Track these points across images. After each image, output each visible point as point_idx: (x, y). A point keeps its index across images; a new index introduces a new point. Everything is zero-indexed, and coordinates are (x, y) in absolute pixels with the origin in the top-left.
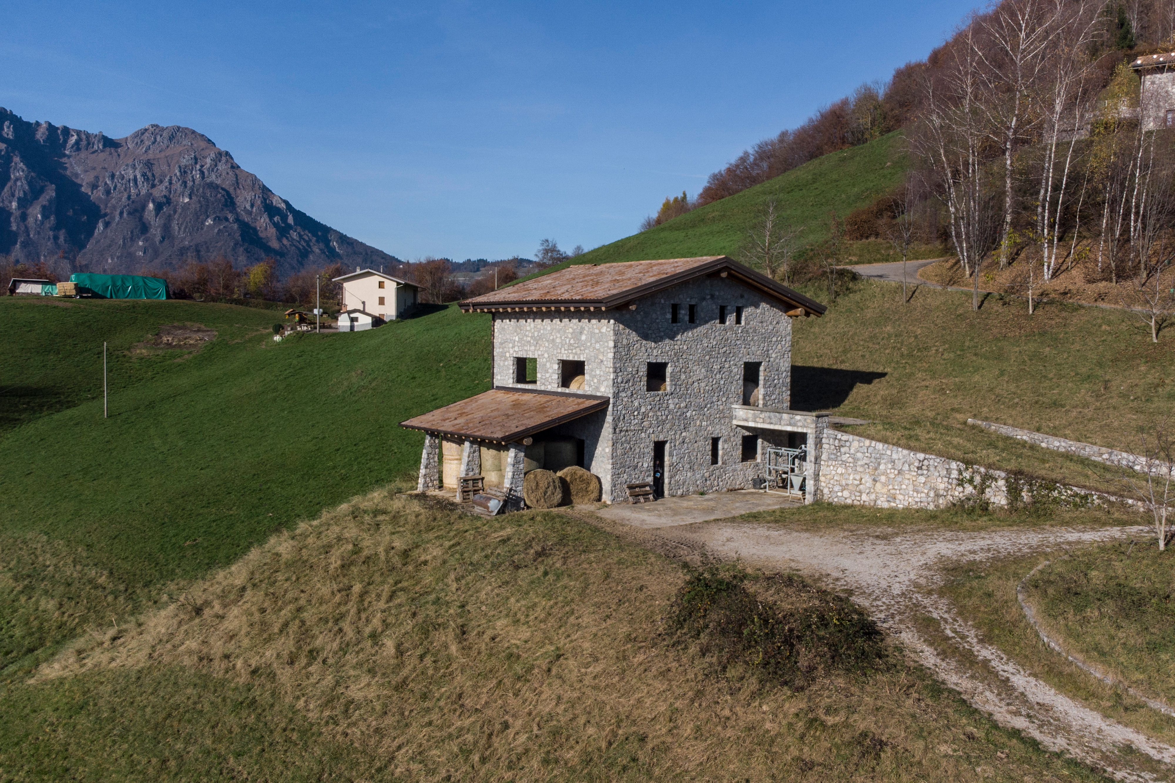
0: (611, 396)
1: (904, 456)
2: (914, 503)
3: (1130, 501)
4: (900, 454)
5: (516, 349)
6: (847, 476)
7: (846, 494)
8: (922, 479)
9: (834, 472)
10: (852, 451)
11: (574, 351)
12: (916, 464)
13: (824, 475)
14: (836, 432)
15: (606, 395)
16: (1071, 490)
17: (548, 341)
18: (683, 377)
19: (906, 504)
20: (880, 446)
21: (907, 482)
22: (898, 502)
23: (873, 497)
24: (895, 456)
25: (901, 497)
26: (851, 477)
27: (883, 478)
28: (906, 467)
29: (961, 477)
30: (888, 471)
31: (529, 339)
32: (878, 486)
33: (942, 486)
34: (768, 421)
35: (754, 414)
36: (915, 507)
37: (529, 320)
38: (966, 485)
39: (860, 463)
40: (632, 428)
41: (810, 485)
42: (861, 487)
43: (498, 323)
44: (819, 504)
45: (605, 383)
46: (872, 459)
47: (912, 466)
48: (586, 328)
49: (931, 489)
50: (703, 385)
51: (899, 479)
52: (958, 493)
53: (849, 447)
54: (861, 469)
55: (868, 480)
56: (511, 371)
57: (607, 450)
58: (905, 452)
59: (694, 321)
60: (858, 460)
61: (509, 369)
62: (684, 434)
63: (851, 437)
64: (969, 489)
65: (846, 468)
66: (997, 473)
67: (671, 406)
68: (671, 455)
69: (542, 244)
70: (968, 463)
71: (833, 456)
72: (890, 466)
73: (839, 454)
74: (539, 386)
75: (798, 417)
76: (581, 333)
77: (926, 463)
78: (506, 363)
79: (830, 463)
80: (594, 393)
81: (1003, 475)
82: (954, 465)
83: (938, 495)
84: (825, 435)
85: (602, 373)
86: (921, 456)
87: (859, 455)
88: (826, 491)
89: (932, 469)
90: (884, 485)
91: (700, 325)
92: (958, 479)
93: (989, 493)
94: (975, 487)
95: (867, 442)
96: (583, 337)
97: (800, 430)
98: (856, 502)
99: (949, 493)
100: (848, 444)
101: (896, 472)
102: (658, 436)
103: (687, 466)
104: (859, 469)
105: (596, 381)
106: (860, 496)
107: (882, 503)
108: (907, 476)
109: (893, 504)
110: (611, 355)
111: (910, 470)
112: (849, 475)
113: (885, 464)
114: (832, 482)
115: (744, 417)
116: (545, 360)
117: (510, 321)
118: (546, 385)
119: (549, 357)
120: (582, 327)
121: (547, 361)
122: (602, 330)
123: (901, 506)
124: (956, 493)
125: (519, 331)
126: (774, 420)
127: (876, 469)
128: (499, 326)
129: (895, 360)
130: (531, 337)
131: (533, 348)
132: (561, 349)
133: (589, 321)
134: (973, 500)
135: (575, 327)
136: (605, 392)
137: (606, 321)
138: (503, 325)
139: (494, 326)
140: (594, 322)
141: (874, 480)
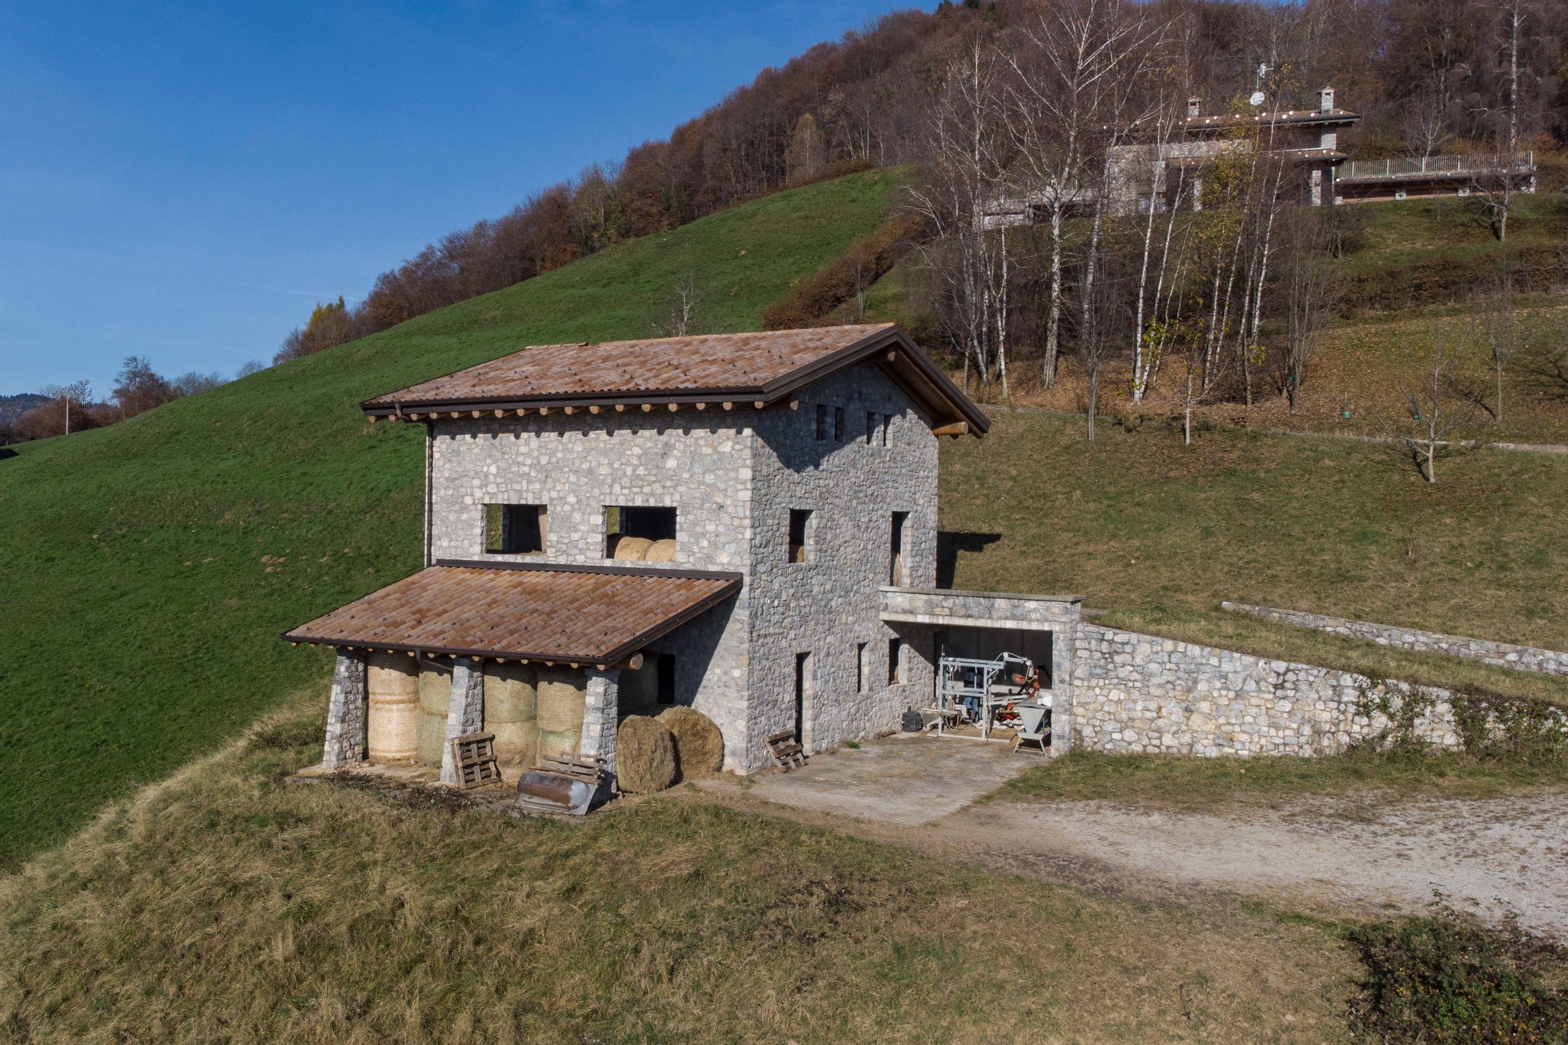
0: (745, 570)
1: (1245, 668)
2: (1271, 747)
4: (1233, 663)
5: (492, 488)
6: (1131, 705)
7: (1129, 735)
8: (1287, 706)
9: (1102, 699)
10: (1138, 660)
11: (647, 489)
12: (1272, 679)
14: (1103, 630)
15: (732, 569)
17: (576, 472)
18: (829, 536)
19: (1256, 748)
20: (1195, 650)
21: (1254, 710)
22: (1238, 745)
23: (1186, 738)
24: (1226, 667)
25: (1244, 737)
26: (1139, 706)
27: (1205, 707)
28: (1251, 686)
29: (1363, 700)
30: (1216, 694)
31: (526, 469)
32: (1196, 719)
33: (1326, 716)
34: (963, 612)
35: (930, 603)
36: (1274, 753)
37: (524, 435)
38: (1376, 713)
39: (1154, 681)
40: (772, 630)
41: (1060, 724)
42: (1161, 722)
43: (442, 444)
44: (1077, 755)
45: (732, 548)
46: (1181, 674)
47: (1262, 683)
48: (680, 446)
49: (1303, 722)
50: (850, 550)
51: (1239, 706)
52: (1359, 728)
53: (1132, 654)
54: (1159, 692)
55: (1173, 712)
56: (479, 531)
57: (737, 673)
58: (1248, 659)
59: (841, 438)
60: (1152, 675)
61: (472, 526)
62: (829, 639)
63: (1134, 637)
64: (1380, 721)
65: (1128, 690)
66: (1434, 691)
67: (816, 589)
68: (815, 678)
70: (1375, 676)
71: (1099, 671)
72: (1218, 685)
73: (1111, 666)
74: (550, 556)
75: (1032, 605)
76: (664, 455)
77: (1291, 676)
78: (465, 516)
79: (1093, 682)
80: (699, 567)
81: (1446, 694)
82: (1347, 679)
83: (1318, 732)
84: (1080, 635)
85: (721, 529)
86: (1281, 666)
87: (1153, 667)
88: (1087, 731)
89: (1304, 687)
90: (1208, 717)
91: (848, 443)
92: (1358, 704)
93: (1421, 727)
94: (1391, 717)
95: (1169, 645)
96: (671, 463)
97: (1034, 626)
98: (1150, 749)
99: (1342, 727)
100: (1128, 648)
101: (1232, 694)
102: (800, 644)
103: (833, 696)
104: (1153, 691)
105: (705, 543)
106: (1160, 738)
107: (1208, 749)
108: (1255, 701)
109: (1227, 750)
110: (746, 495)
111: (1259, 690)
112: (1135, 701)
113: (1208, 681)
114: (1099, 715)
115: (907, 606)
116: (567, 508)
117: (474, 437)
118: (569, 555)
119: (579, 501)
120: (666, 444)
121: (573, 510)
122: (721, 449)
123: (1244, 753)
124: (1356, 728)
125: (499, 455)
126: (975, 611)
127: (1189, 691)
128: (444, 446)
129: (1002, 514)
130: (530, 466)
131: (537, 486)
132: (611, 486)
133: (686, 433)
134: (1390, 738)
135: (649, 444)
136: (730, 564)
137: (733, 431)
138: (455, 444)
139: (431, 447)
140: (699, 433)
141: (1187, 710)
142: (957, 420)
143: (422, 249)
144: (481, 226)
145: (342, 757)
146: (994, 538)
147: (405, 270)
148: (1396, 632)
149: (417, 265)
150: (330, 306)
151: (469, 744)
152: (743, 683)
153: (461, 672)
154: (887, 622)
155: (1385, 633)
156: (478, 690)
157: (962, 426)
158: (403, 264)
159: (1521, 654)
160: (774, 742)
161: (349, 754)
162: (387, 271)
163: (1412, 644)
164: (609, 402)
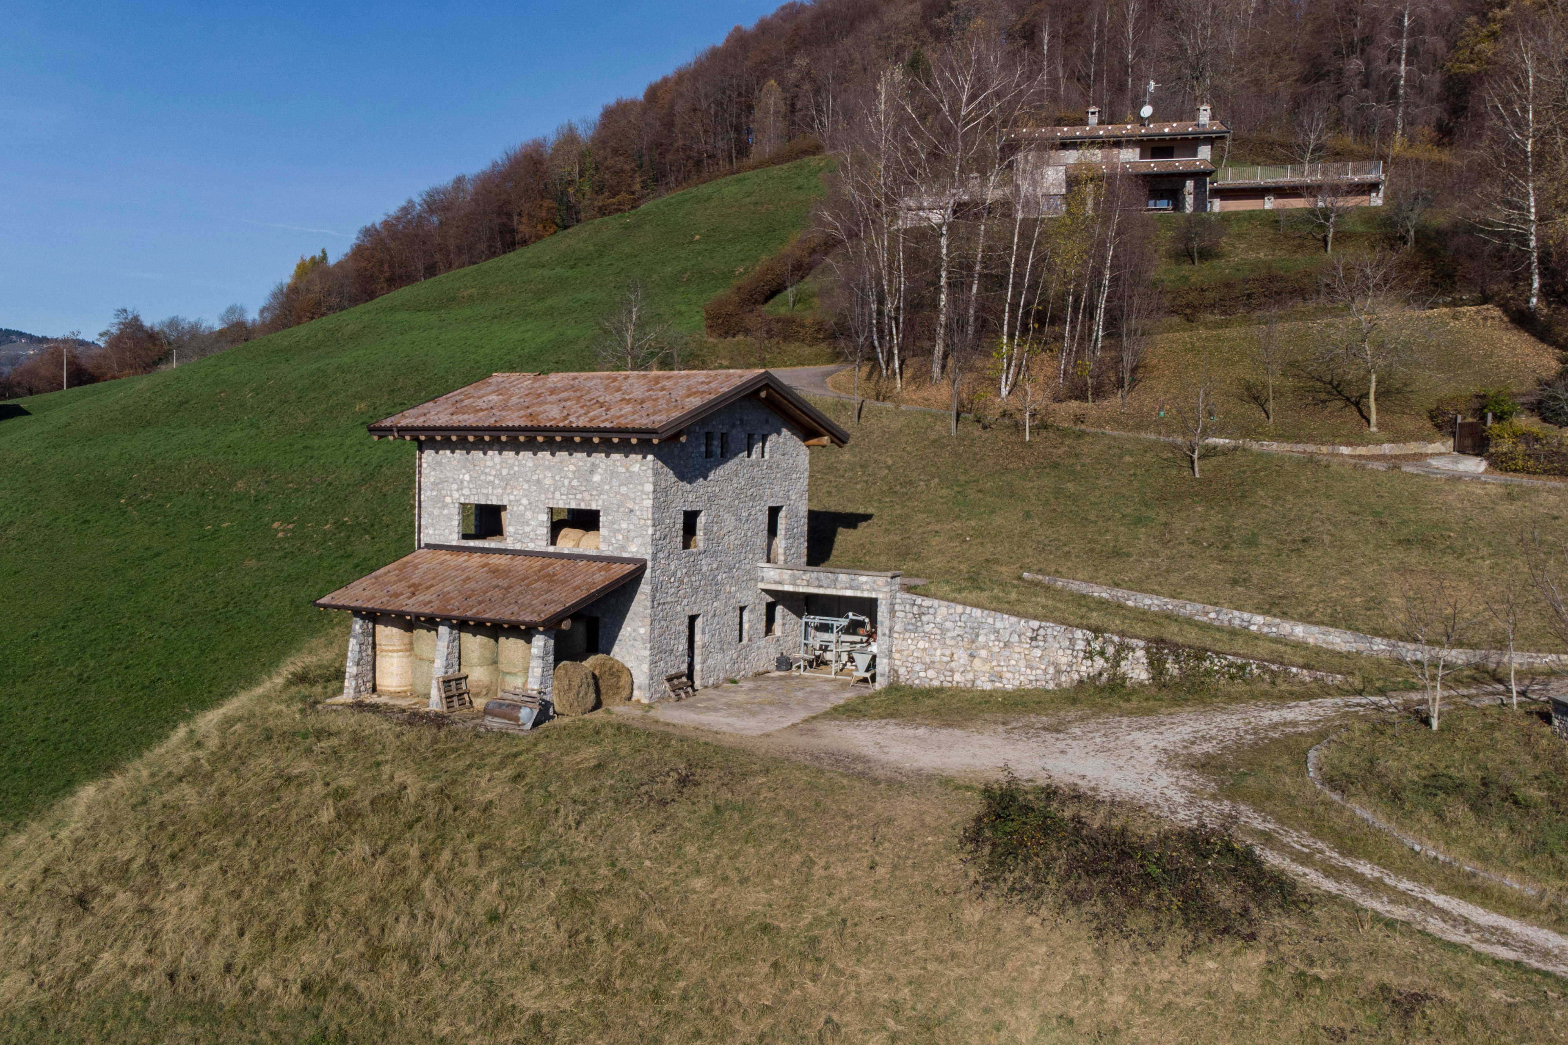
0: (648, 557)
1: (1012, 625)
2: (1027, 682)
3: (1294, 670)
4: (1004, 622)
5: (466, 492)
6: (932, 652)
7: (931, 673)
8: (1038, 653)
9: (913, 647)
10: (938, 620)
11: (579, 496)
12: (1029, 634)
13: (900, 651)
14: (914, 597)
15: (639, 556)
16: (1226, 659)
17: (528, 482)
18: (715, 529)
19: (1017, 683)
20: (977, 612)
21: (1016, 656)
22: (1005, 681)
23: (970, 676)
24: (999, 625)
25: (1009, 675)
26: (938, 653)
27: (983, 653)
28: (1016, 637)
29: (1088, 649)
30: (991, 644)
31: (492, 478)
32: (977, 662)
33: (1064, 660)
34: (816, 583)
35: (793, 576)
36: (1029, 687)
37: (490, 453)
38: (1096, 658)
39: (949, 634)
40: (669, 599)
41: (882, 666)
42: (953, 664)
43: (428, 456)
44: (894, 688)
45: (639, 541)
46: (968, 630)
47: (1023, 637)
48: (602, 466)
49: (1049, 664)
50: (732, 538)
51: (1006, 653)
52: (1086, 668)
53: (934, 615)
54: (952, 642)
55: (961, 657)
56: (456, 523)
57: (642, 631)
58: (1014, 619)
59: (725, 455)
60: (947, 630)
61: (451, 519)
62: (715, 604)
63: (936, 603)
65: (930, 641)
66: (1134, 642)
67: (705, 568)
68: (703, 633)
69: (117, 316)
70: (1097, 631)
71: (911, 627)
72: (993, 637)
73: (919, 624)
74: (509, 543)
75: (863, 579)
76: (592, 472)
77: (1042, 632)
78: (446, 512)
79: (907, 635)
80: (616, 554)
81: (1142, 644)
82: (1079, 634)
83: (1058, 672)
84: (898, 601)
85: (632, 527)
86: (1035, 624)
87: (948, 624)
88: (902, 671)
89: (1050, 639)
90: (985, 661)
91: (731, 458)
92: (1085, 652)
93: (1125, 666)
94: (1107, 660)
95: (960, 608)
96: (597, 478)
97: (866, 595)
98: (945, 684)
99: (1074, 668)
100: (931, 611)
101: (1002, 645)
102: (692, 609)
103: (718, 646)
104: (948, 642)
105: (620, 537)
106: (952, 676)
107: (984, 684)
108: (1017, 649)
109: (998, 685)
110: (649, 503)
111: (1020, 642)
112: (935, 649)
113: (986, 635)
114: (910, 659)
115: (777, 578)
116: (521, 508)
117: (453, 452)
118: (523, 543)
119: (530, 504)
120: (593, 464)
121: (526, 509)
122: (631, 469)
123: (1009, 687)
124: (1083, 668)
125: (471, 467)
126: (825, 583)
127: (973, 642)
128: (430, 459)
129: (876, 498)
130: (495, 476)
131: (500, 491)
132: (553, 493)
133: (607, 456)
134: (1105, 675)
135: (581, 464)
136: (637, 552)
137: (640, 457)
138: (438, 457)
139: (420, 459)
140: (616, 457)
141: (971, 655)
142: (822, 435)
143: (403, 203)
144: (459, 180)
145: (358, 690)
146: (867, 517)
147: (386, 223)
148: (1139, 596)
149: (398, 219)
150: (313, 258)
151: (449, 681)
152: (647, 637)
153: (443, 630)
154: (763, 590)
155: (1133, 598)
156: (456, 643)
157: (826, 440)
158: (383, 218)
159: (1218, 613)
160: (670, 679)
161: (363, 688)
162: (369, 225)
163: (1150, 606)
164: (551, 434)
